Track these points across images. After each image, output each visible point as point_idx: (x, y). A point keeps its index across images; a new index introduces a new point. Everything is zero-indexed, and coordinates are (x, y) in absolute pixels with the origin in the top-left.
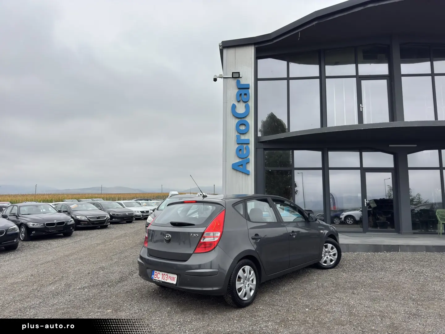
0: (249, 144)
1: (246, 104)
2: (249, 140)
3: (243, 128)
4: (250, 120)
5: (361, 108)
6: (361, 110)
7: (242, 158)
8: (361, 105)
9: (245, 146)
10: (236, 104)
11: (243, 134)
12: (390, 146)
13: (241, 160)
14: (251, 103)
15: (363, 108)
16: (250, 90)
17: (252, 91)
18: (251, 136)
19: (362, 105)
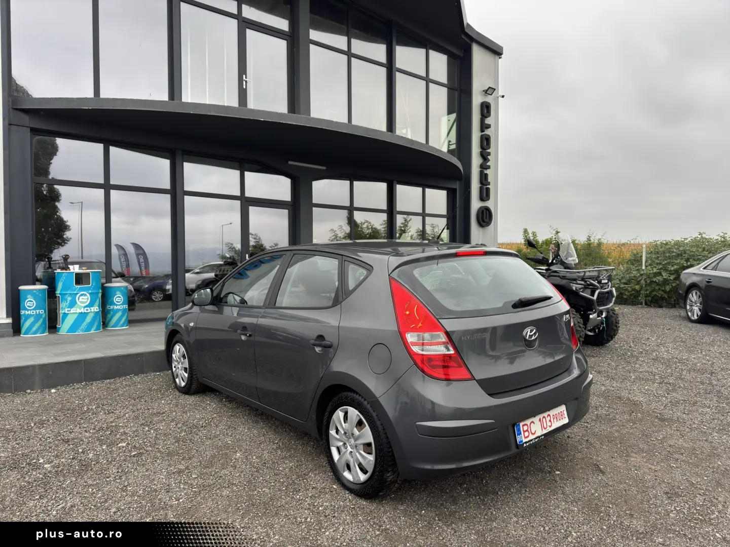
5: (244, 82)
6: (244, 87)
8: (244, 76)
12: (290, 163)
15: (248, 84)
19: (246, 78)
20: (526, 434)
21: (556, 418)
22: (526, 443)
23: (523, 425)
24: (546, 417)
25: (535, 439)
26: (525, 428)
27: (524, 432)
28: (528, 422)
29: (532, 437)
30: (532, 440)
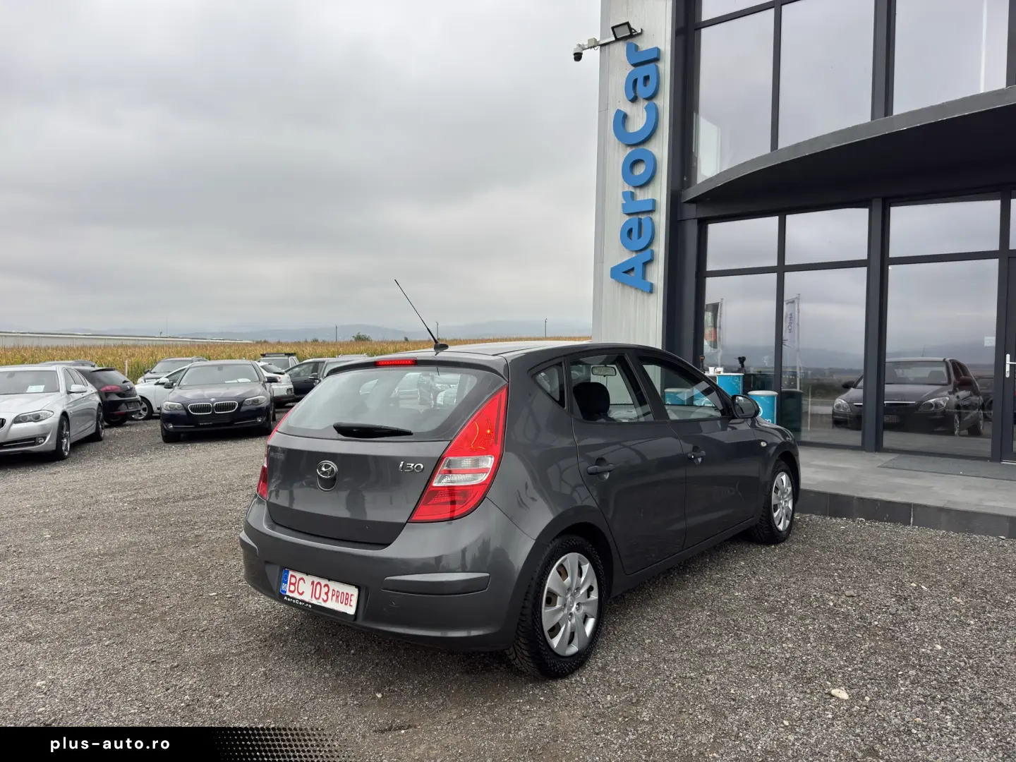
0: (652, 211)
1: (651, 102)
2: (654, 201)
3: (640, 170)
4: (661, 149)
7: (637, 251)
9: (643, 217)
10: (627, 108)
11: (641, 186)
13: (634, 255)
14: (664, 102)
16: (661, 65)
17: (666, 67)
18: (659, 192)
20: (292, 588)
21: (337, 597)
22: (288, 597)
23: (292, 576)
24: (323, 586)
25: (300, 601)
26: (293, 580)
27: (291, 584)
28: (299, 575)
29: (296, 595)
30: (296, 599)
